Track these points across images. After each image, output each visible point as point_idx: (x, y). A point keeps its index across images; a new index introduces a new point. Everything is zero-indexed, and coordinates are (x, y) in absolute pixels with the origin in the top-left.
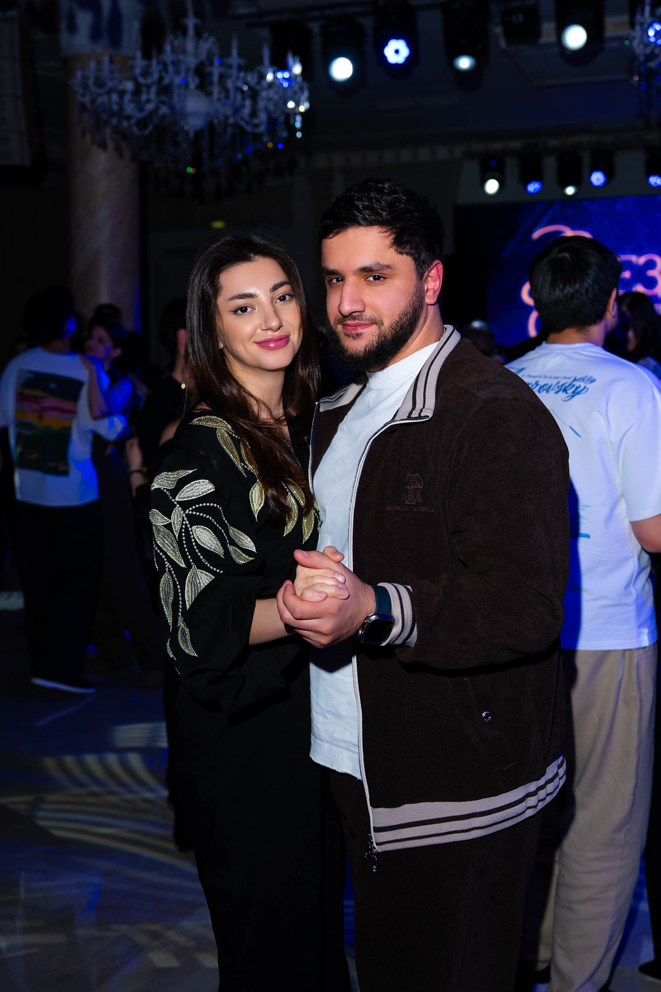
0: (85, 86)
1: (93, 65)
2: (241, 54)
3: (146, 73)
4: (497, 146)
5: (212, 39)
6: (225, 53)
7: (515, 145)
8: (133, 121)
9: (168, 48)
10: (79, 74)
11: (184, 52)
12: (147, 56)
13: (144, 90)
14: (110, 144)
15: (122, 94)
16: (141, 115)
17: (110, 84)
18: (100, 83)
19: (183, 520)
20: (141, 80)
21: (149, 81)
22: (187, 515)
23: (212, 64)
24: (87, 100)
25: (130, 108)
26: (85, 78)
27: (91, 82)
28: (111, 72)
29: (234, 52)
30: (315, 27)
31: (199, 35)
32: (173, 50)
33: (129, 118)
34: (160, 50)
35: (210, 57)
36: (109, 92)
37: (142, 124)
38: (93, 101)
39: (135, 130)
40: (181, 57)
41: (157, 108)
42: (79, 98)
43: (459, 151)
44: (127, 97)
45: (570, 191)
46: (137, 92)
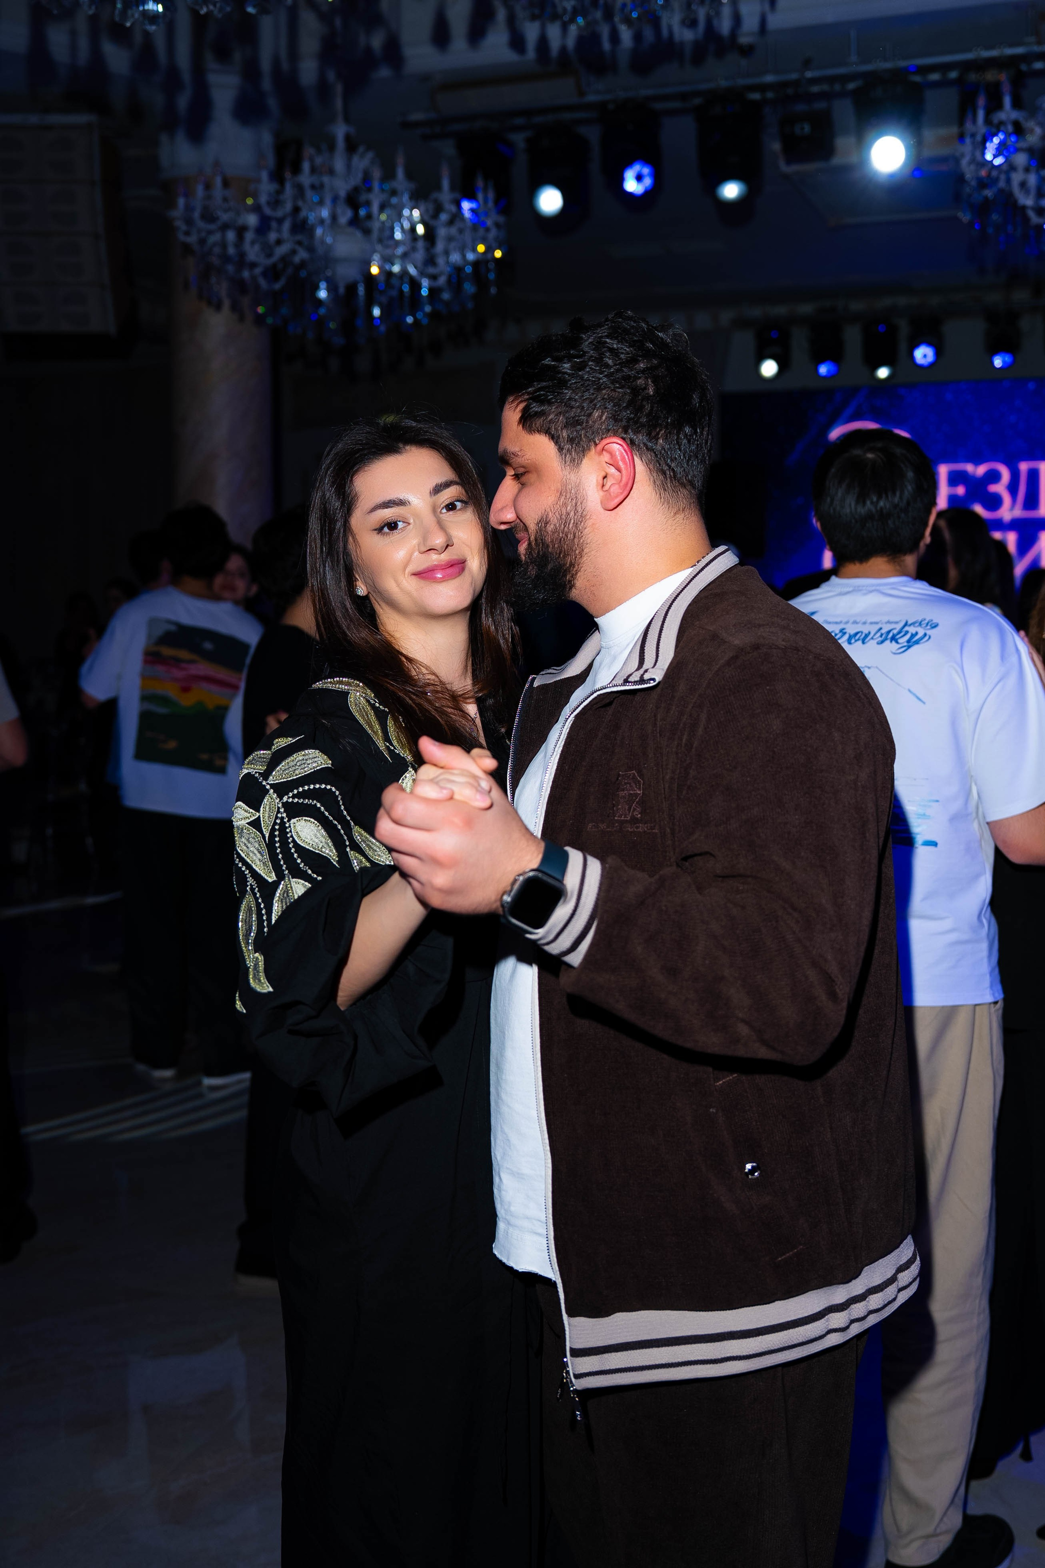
0: (189, 222)
1: (200, 191)
2: (409, 176)
3: (276, 203)
4: (780, 310)
5: (370, 155)
6: (389, 175)
7: (806, 309)
8: (258, 271)
9: (306, 166)
10: (181, 202)
11: (331, 172)
12: (278, 177)
13: (274, 224)
14: (227, 303)
15: (241, 230)
16: (270, 262)
17: (225, 217)
18: (208, 216)
19: (278, 812)
20: (268, 211)
21: (279, 213)
22: (285, 805)
23: (370, 190)
24: (192, 239)
25: (253, 253)
26: (189, 209)
27: (196, 215)
28: (225, 200)
29: (400, 173)
30: (519, 139)
31: (351, 147)
32: (313, 170)
33: (253, 265)
34: (296, 169)
35: (367, 180)
36: (225, 227)
37: (272, 273)
38: (202, 242)
39: (263, 283)
40: (326, 179)
41: (294, 252)
42: (182, 237)
43: (726, 316)
44: (249, 236)
45: (883, 373)
46: (263, 227)
